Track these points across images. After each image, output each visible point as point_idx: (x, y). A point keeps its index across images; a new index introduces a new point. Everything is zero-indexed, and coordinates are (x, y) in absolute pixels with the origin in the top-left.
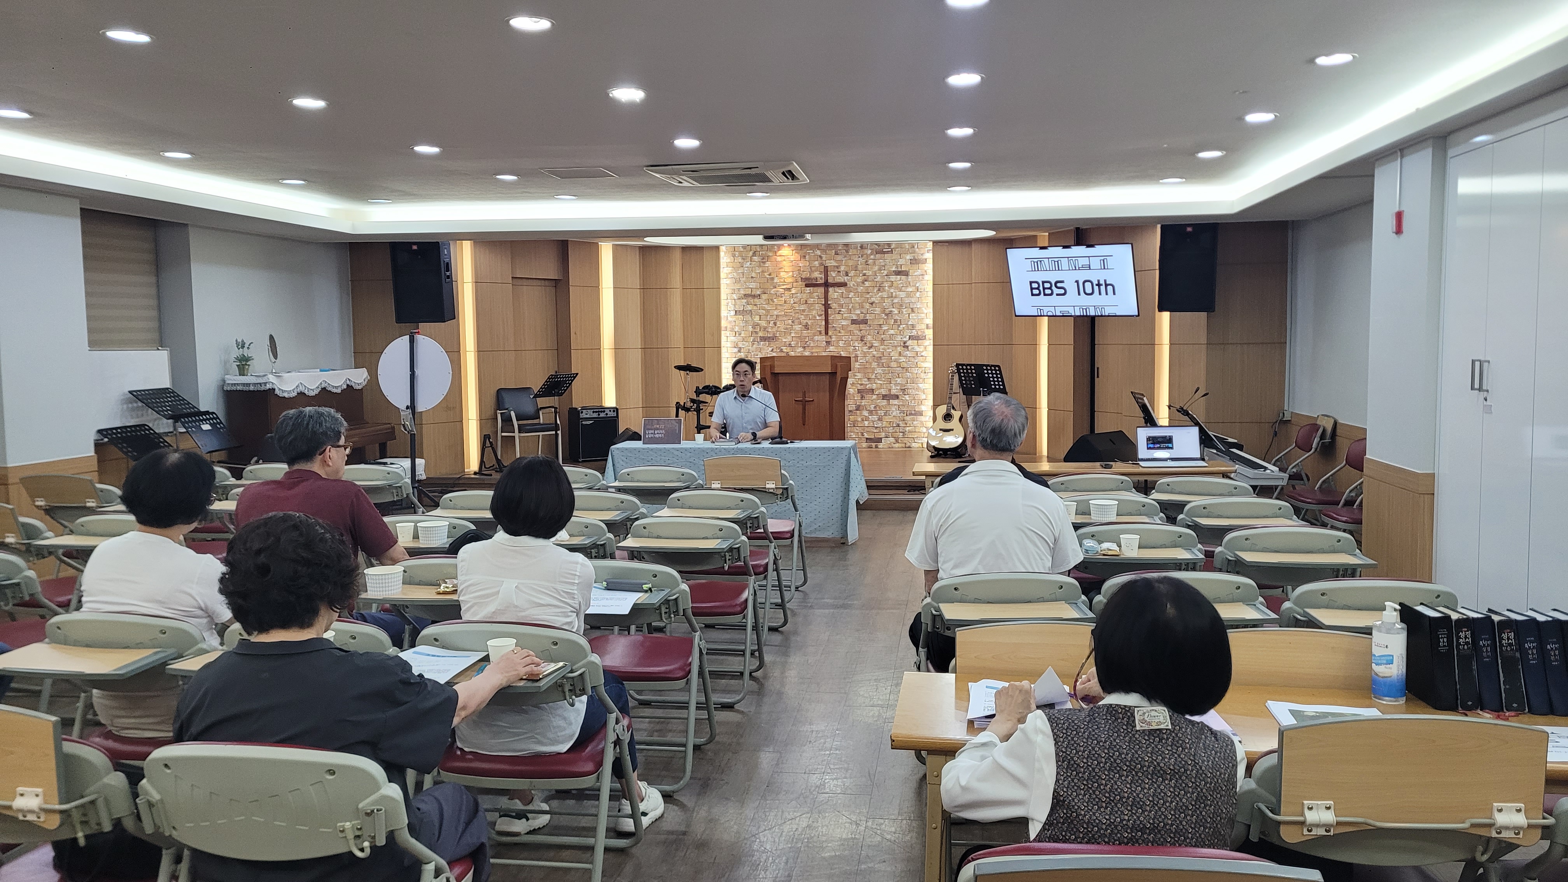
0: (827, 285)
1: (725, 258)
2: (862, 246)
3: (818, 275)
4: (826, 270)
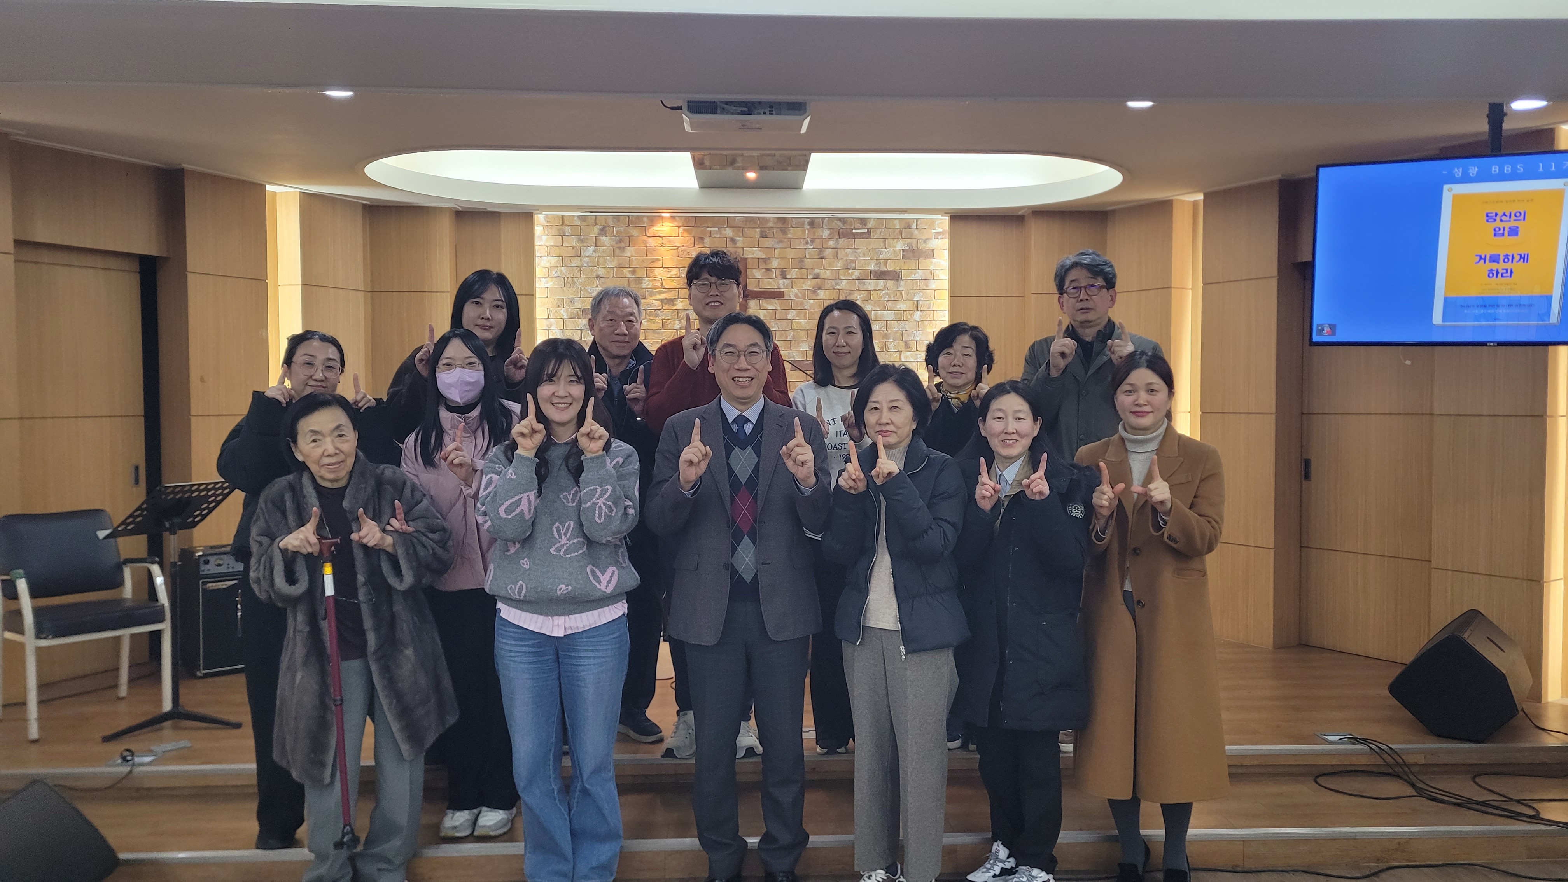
1: (543, 235)
2: (814, 222)
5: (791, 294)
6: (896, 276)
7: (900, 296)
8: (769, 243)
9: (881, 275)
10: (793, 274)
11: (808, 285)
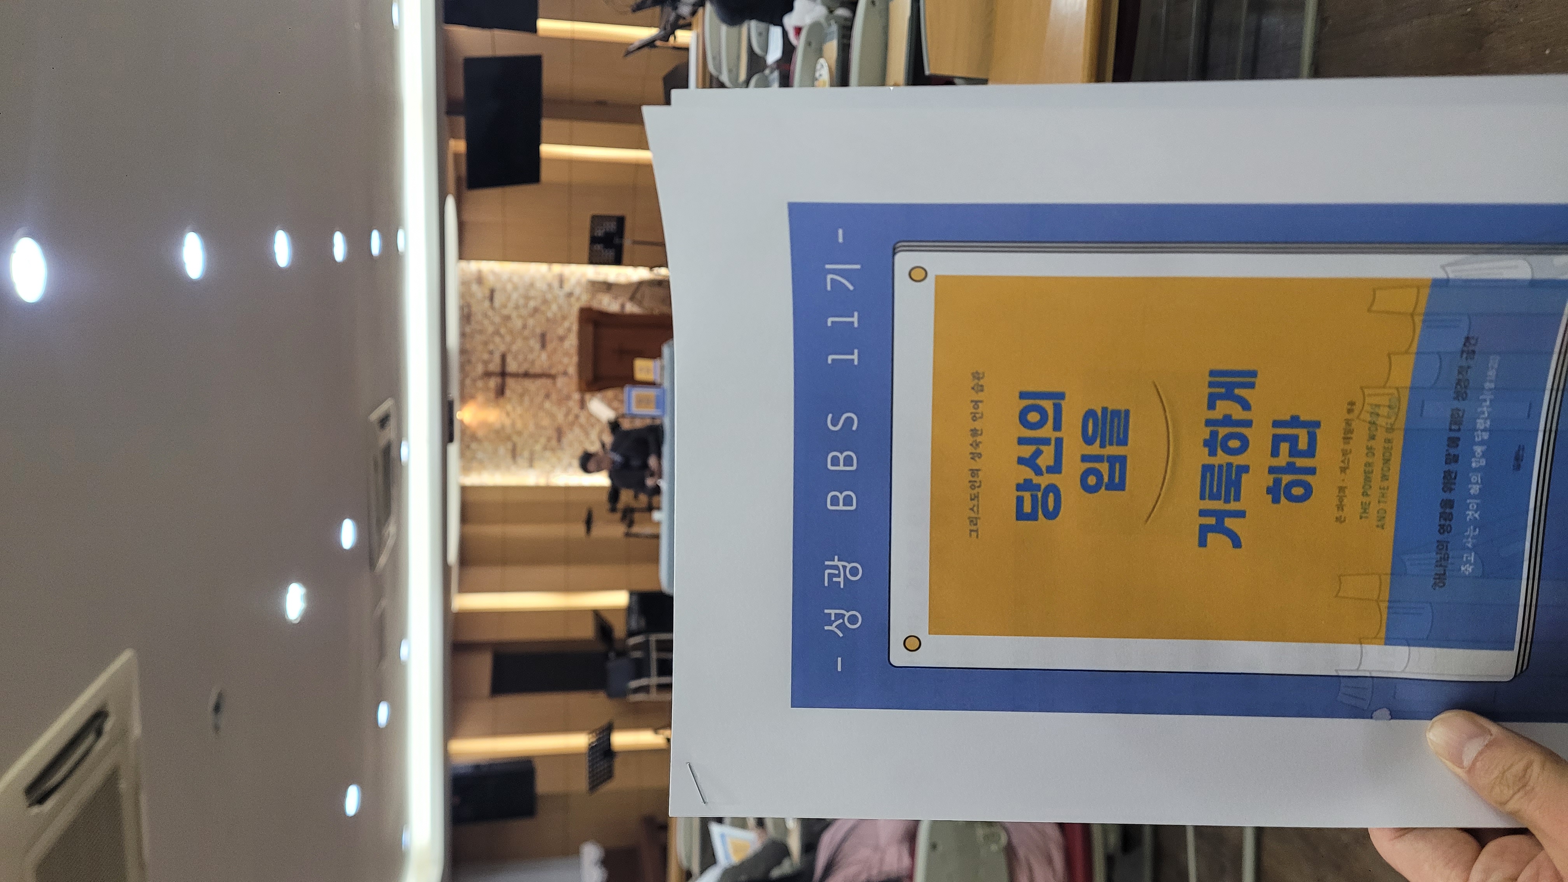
0: (503, 374)
1: (474, 479)
2: (463, 335)
3: (493, 383)
4: (488, 375)
5: (502, 348)
6: (492, 292)
7: (504, 289)
8: (474, 359)
9: (491, 298)
10: (491, 347)
11: (497, 339)
